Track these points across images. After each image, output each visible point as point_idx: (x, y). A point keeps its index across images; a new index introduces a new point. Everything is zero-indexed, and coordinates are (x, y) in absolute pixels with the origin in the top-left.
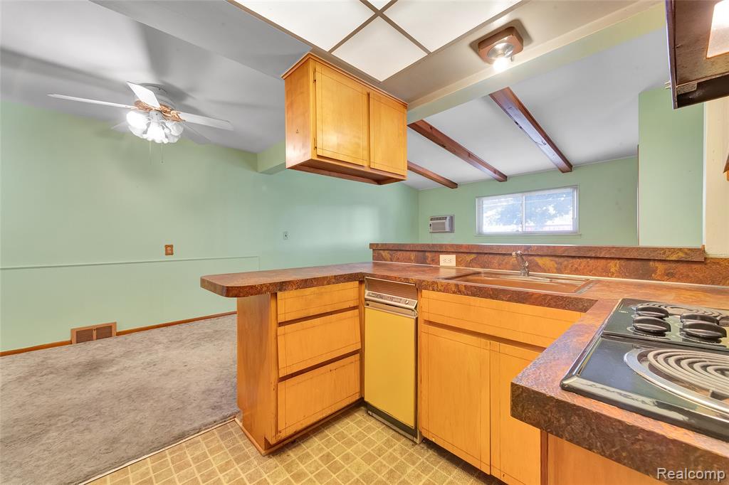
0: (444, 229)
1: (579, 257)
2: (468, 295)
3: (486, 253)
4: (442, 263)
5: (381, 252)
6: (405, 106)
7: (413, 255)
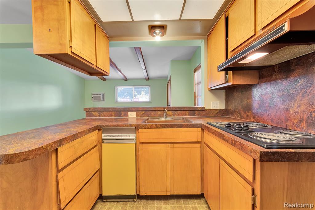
0: (100, 99)
1: (179, 111)
2: (161, 128)
3: (149, 111)
4: (129, 116)
5: (93, 112)
6: (108, 38)
7: (113, 113)
